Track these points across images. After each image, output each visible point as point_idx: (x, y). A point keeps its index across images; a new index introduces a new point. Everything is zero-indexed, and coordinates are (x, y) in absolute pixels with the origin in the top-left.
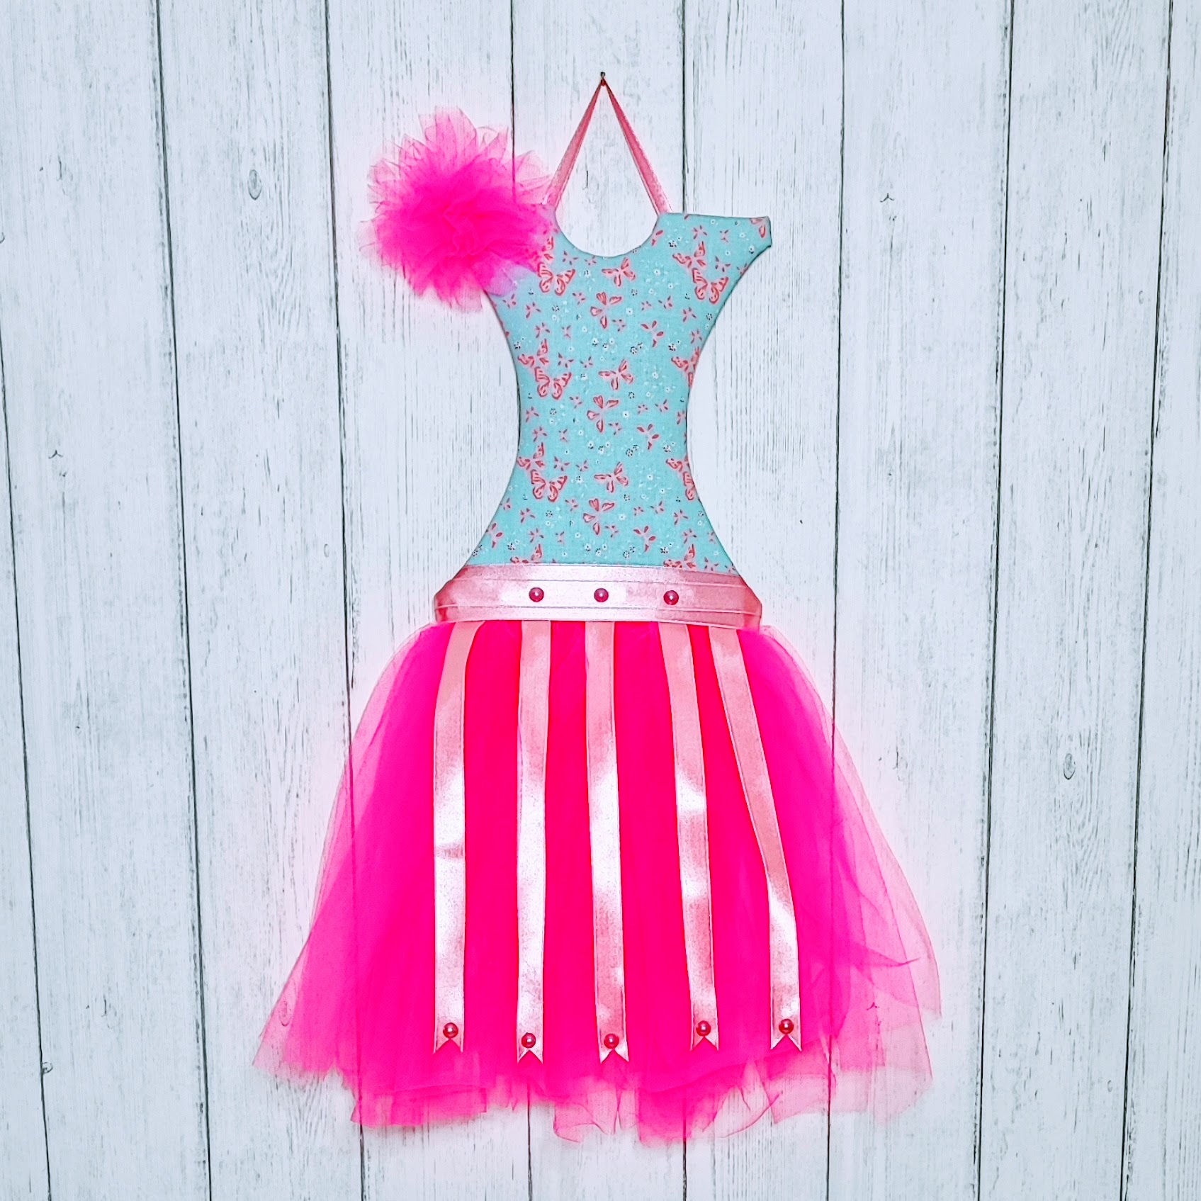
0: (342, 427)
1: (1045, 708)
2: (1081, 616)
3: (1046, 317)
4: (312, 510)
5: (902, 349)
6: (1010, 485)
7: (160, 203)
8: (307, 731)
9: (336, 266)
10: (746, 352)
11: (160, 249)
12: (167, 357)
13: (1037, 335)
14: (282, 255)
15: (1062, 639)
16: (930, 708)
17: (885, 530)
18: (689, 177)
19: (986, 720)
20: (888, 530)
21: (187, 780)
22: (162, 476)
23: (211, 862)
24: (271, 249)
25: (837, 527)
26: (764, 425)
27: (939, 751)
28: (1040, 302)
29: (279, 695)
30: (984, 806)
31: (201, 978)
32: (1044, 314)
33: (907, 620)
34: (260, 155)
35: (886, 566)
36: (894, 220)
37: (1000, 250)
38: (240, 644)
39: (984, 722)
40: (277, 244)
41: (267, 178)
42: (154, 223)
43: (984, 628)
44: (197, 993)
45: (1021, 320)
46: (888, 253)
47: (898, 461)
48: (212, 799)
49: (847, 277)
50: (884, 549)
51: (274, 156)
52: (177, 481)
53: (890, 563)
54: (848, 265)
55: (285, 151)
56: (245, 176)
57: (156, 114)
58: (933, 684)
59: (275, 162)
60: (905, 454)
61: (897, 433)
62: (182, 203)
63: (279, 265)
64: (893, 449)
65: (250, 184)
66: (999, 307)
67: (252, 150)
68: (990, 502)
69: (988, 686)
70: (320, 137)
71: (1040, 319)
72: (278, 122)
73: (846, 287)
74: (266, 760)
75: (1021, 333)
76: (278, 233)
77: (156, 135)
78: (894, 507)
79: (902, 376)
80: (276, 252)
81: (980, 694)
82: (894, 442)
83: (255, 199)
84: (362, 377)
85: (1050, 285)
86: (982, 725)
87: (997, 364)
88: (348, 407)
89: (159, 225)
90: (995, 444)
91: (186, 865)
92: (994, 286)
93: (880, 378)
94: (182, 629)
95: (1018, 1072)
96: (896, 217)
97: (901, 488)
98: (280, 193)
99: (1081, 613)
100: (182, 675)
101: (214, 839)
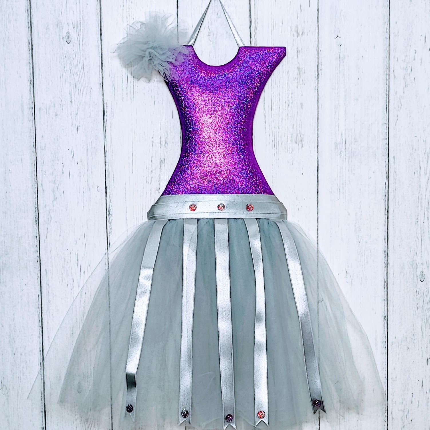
0: (105, 137)
1: (411, 251)
2: (426, 211)
3: (407, 85)
4: (92, 172)
5: (345, 100)
6: (393, 156)
7: (29, 47)
8: (90, 266)
9: (102, 70)
10: (278, 103)
11: (29, 65)
12: (31, 109)
13: (404, 93)
14: (80, 66)
15: (417, 222)
16: (360, 252)
17: (339, 177)
18: (253, 30)
19: (385, 257)
20: (340, 177)
21: (38, 287)
22: (29, 158)
23: (48, 323)
24: (75, 64)
25: (318, 176)
26: (286, 133)
27: (364, 270)
28: (404, 79)
29: (78, 250)
30: (385, 294)
31: (44, 373)
32: (406, 84)
33: (349, 214)
34: (71, 26)
35: (340, 192)
36: (340, 46)
37: (387, 57)
38: (61, 229)
39: (384, 258)
40: (78, 62)
41: (74, 35)
42: (26, 55)
43: (383, 218)
44: (41, 379)
45: (396, 86)
46: (339, 60)
47: (344, 147)
48: (49, 295)
49: (321, 70)
50: (339, 185)
51: (77, 26)
52: (34, 161)
53: (341, 191)
54: (321, 65)
55: (81, 24)
56: (65, 34)
57: (28, 11)
58: (361, 242)
59: (77, 28)
60: (347, 145)
61: (343, 135)
62: (38, 46)
63: (78, 70)
64: (342, 143)
65: (67, 37)
66: (387, 81)
67: (68, 24)
68: (384, 164)
69: (385, 242)
70: (96, 18)
71: (405, 86)
72: (78, 12)
73: (321, 74)
74: (72, 279)
75: (397, 92)
76: (78, 57)
77: (27, 19)
78: (343, 167)
79: (345, 111)
80: (77, 65)
81: (382, 246)
82: (342, 139)
83: (69, 43)
84: (113, 116)
85: (409, 72)
86: (383, 259)
87: (387, 105)
88: (107, 128)
89: (28, 55)
90: (386, 139)
91: (38, 324)
92: (384, 72)
93: (336, 112)
94: (36, 223)
95: (403, 411)
96: (341, 44)
97: (345, 159)
98: (79, 41)
99: (426, 210)
100: (36, 243)
101: (49, 312)
